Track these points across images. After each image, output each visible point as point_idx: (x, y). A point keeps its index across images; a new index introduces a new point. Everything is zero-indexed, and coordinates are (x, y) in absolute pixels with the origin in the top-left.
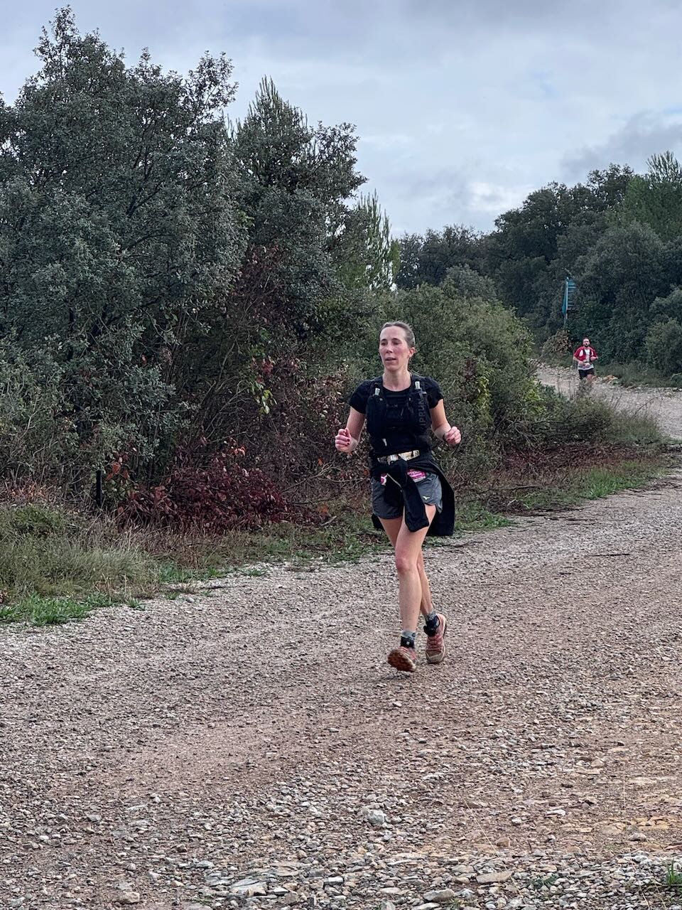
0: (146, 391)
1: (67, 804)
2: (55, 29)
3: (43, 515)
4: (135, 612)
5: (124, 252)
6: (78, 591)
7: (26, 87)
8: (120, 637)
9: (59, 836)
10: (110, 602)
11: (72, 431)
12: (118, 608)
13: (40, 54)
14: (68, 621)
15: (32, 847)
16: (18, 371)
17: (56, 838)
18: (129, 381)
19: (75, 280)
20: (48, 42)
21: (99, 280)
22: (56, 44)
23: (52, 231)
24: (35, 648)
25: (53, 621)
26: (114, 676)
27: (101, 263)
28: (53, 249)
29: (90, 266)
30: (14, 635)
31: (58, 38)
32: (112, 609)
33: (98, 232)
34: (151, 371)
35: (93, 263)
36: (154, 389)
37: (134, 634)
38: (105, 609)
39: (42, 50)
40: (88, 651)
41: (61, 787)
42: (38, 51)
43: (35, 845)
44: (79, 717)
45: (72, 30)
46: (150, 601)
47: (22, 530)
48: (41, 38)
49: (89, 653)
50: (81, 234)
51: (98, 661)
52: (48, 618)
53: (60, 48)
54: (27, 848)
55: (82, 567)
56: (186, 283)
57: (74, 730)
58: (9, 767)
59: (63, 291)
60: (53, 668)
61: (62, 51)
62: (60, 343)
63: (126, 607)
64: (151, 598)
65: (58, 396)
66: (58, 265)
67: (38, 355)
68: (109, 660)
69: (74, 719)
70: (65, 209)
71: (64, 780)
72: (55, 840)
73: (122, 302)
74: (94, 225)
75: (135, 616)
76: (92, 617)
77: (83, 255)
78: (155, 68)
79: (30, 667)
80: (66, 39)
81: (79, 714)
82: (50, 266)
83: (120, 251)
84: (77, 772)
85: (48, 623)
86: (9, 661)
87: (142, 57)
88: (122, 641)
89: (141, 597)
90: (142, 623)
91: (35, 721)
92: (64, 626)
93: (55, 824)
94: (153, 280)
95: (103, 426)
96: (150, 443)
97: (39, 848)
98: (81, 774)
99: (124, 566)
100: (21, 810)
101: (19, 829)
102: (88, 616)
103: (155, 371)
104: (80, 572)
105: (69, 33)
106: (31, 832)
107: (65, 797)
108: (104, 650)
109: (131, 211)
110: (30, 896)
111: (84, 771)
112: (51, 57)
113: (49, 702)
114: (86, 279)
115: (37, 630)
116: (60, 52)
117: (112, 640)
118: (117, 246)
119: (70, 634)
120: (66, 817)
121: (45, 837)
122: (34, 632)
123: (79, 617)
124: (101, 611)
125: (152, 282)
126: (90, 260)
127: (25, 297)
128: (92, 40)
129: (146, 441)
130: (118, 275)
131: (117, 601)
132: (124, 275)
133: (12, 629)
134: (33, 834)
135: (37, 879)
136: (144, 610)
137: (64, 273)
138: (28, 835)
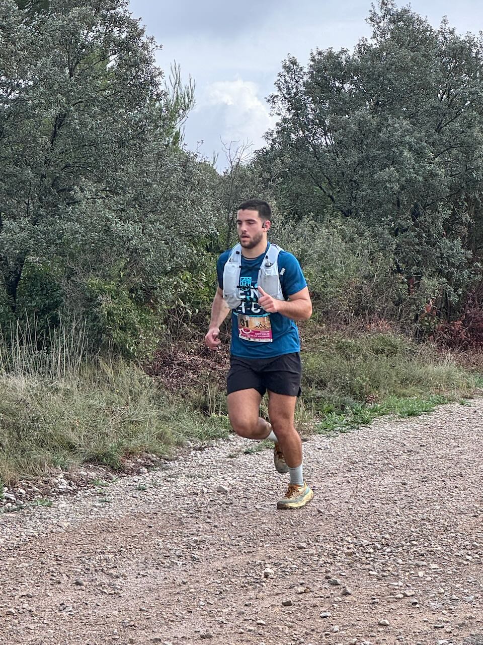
0: (453, 256)
1: (474, 536)
2: (380, 4)
3: (390, 342)
4: (465, 407)
5: (437, 159)
6: (421, 394)
7: (359, 45)
8: (461, 425)
9: (478, 556)
10: (446, 401)
11: (403, 283)
12: (452, 405)
13: (370, 22)
14: (422, 414)
15: (463, 564)
16: (365, 242)
17: (476, 558)
18: (440, 249)
19: (404, 179)
20: (375, 13)
21: (421, 179)
22: (380, 14)
23: (386, 145)
24: (406, 432)
25: (412, 414)
26: (468, 451)
27: (422, 167)
28: (388, 158)
29: (414, 169)
30: (388, 424)
31: (383, 10)
32: (449, 405)
33: (418, 145)
34: (456, 242)
35: (416, 167)
36: (458, 254)
37: (470, 423)
38: (444, 406)
39: (372, 20)
40: (443, 434)
41: (465, 525)
42: (369, 20)
43: (465, 563)
44: (455, 478)
45: (392, 4)
46: (472, 400)
47: (377, 352)
48: (370, 11)
49: (445, 436)
50: (407, 147)
51: (453, 441)
52: (409, 412)
53: (384, 17)
54: (459, 564)
55: (421, 377)
56: (479, 180)
57: (456, 487)
58: (423, 511)
59: (396, 187)
60: (424, 446)
61: (385, 20)
62: (393, 222)
63: (457, 404)
64: (472, 398)
65: (394, 259)
66: (392, 169)
67: (378, 231)
68: (460, 440)
69: (452, 480)
70: (396, 130)
71: (465, 520)
72: (476, 559)
73: (435, 194)
74: (415, 141)
75: (466, 410)
76: (437, 411)
77: (409, 162)
78: (451, 30)
79: (408, 445)
80: (388, 11)
81: (455, 476)
82: (387, 169)
83: (434, 159)
84: (472, 515)
85: (408, 415)
86: (392, 441)
87: (442, 22)
88: (463, 428)
89: (466, 397)
90: (473, 415)
91: (426, 481)
92: (419, 417)
93: (472, 549)
94: (457, 178)
95: (424, 279)
96: (455, 291)
97: (468, 564)
98: (475, 516)
99: (449, 376)
100: (443, 539)
101: (449, 551)
102: (434, 411)
103: (458, 242)
104: (420, 381)
105: (390, 6)
106: (457, 554)
107: (471, 531)
108: (454, 433)
109: (439, 130)
110: (477, 595)
111: (476, 514)
112: (378, 23)
113: (430, 468)
114: (411, 178)
115: (402, 420)
116: (384, 20)
117: (456, 426)
118: (432, 155)
119: (426, 423)
120: (478, 545)
121: (470, 558)
122: (401, 422)
123: (428, 412)
124: (441, 407)
125: (456, 180)
126: (413, 165)
127: (369, 191)
128: (406, 11)
129: (453, 290)
130: (433, 175)
131: (451, 400)
132: (437, 175)
133: (385, 419)
134: (460, 555)
135: (475, 584)
136: (470, 406)
137: (397, 174)
138: (456, 555)
